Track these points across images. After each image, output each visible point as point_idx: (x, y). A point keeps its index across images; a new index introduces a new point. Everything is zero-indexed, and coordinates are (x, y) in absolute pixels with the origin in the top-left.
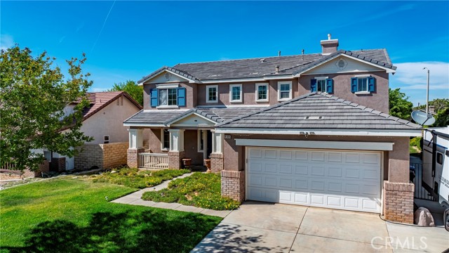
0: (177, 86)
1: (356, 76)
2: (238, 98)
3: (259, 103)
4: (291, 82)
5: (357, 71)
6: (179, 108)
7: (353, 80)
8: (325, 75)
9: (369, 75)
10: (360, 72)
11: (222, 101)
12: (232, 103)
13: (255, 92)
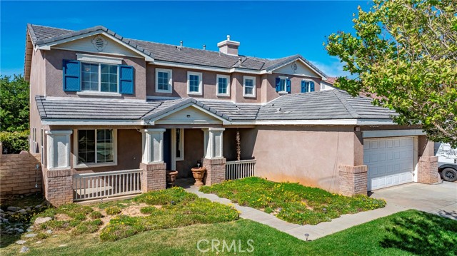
0: (120, 63)
2: (197, 90)
3: (219, 97)
4: (255, 78)
6: (122, 98)
7: (303, 82)
8: (286, 75)
10: (305, 77)
11: (177, 91)
12: (190, 95)
13: (215, 84)
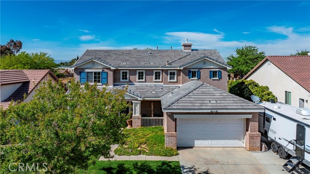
0: (102, 71)
1: (212, 70)
2: (142, 78)
3: (155, 82)
4: (176, 71)
5: (212, 67)
6: (102, 85)
8: (196, 68)
9: (218, 70)
10: (213, 68)
11: (132, 80)
12: (138, 82)
13: (153, 75)
